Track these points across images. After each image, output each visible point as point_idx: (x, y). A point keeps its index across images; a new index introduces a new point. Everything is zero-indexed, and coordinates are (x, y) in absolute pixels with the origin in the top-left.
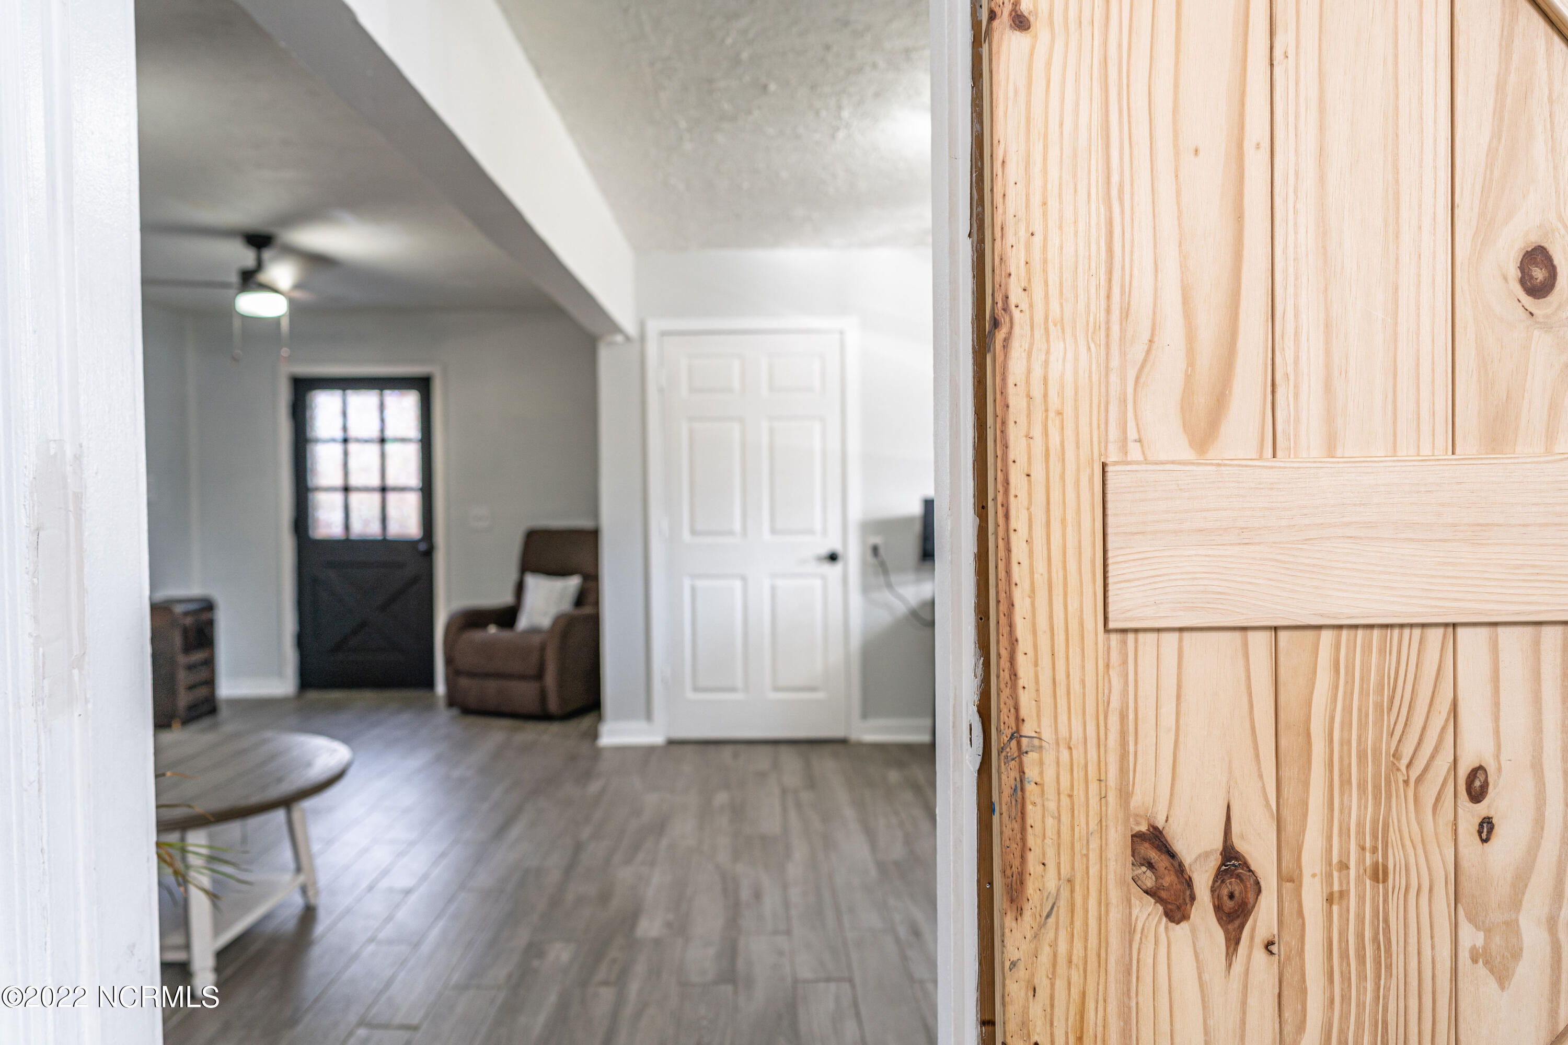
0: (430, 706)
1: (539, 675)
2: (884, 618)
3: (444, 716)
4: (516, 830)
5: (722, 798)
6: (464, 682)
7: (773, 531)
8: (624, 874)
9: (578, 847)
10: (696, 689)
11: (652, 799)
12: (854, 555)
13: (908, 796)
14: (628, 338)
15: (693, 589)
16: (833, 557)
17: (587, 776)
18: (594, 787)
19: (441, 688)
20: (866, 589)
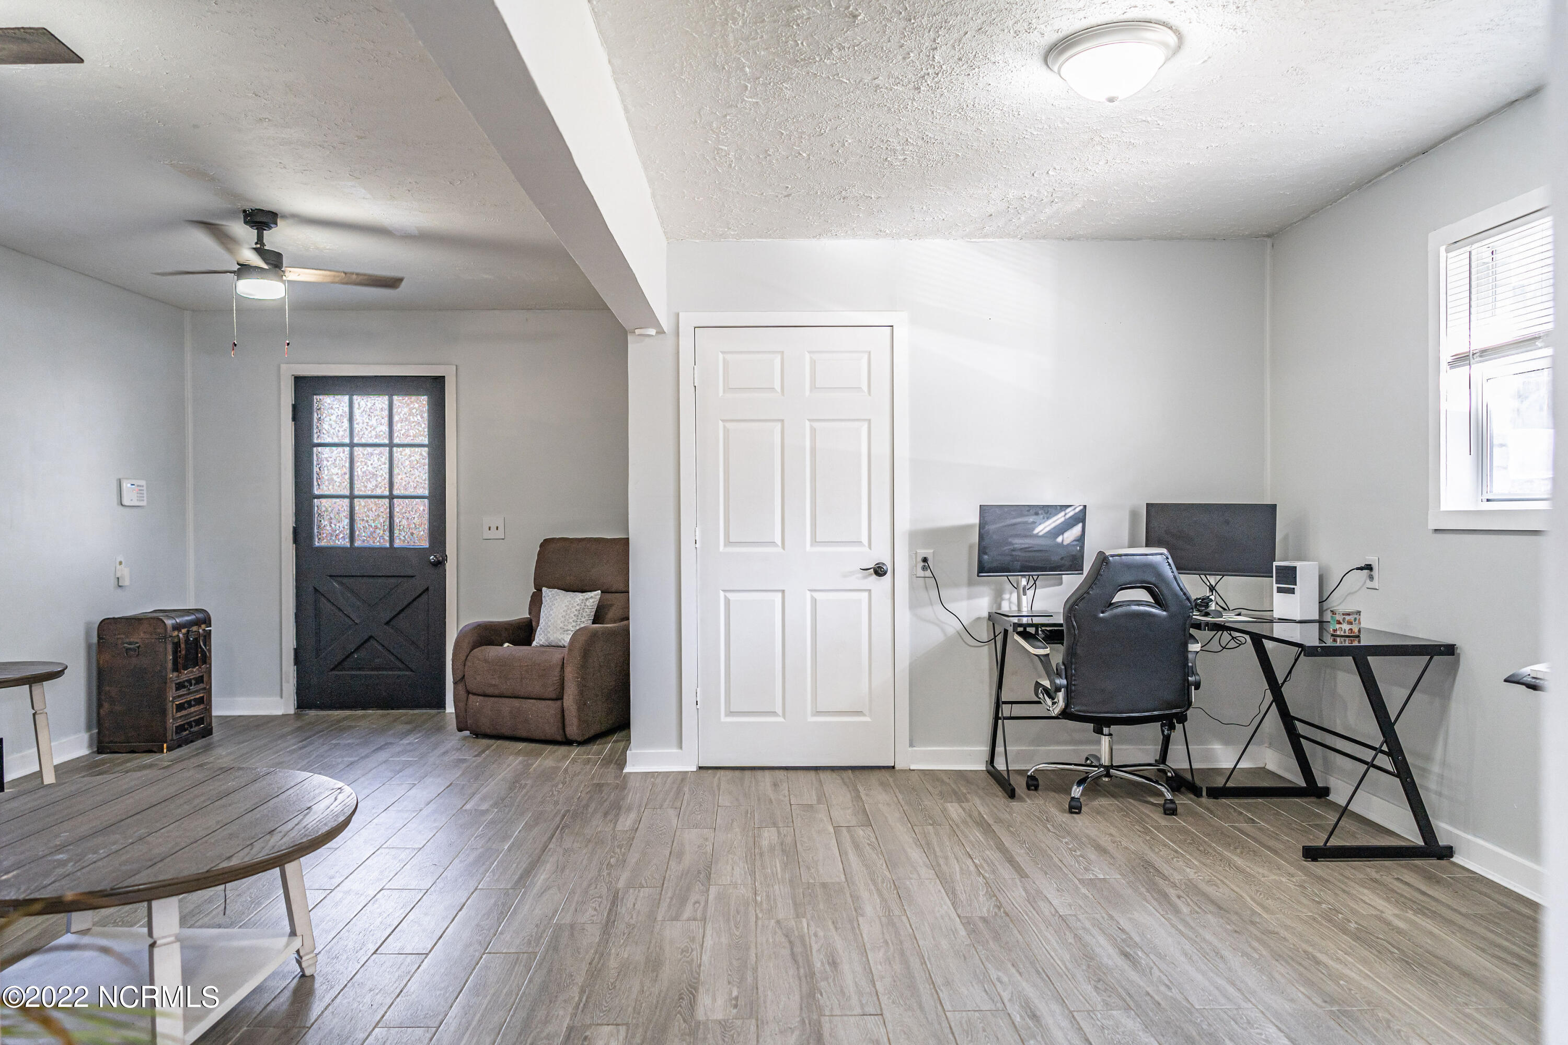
0: (439, 729)
1: (560, 698)
2: (935, 636)
3: (454, 738)
4: (542, 877)
5: (769, 836)
6: (476, 702)
7: (814, 542)
8: (673, 933)
9: (615, 899)
10: (730, 713)
11: (691, 837)
12: (903, 567)
13: (977, 834)
14: (661, 332)
15: (727, 602)
16: (879, 571)
17: (615, 809)
18: (626, 822)
19: (450, 708)
20: (914, 605)
